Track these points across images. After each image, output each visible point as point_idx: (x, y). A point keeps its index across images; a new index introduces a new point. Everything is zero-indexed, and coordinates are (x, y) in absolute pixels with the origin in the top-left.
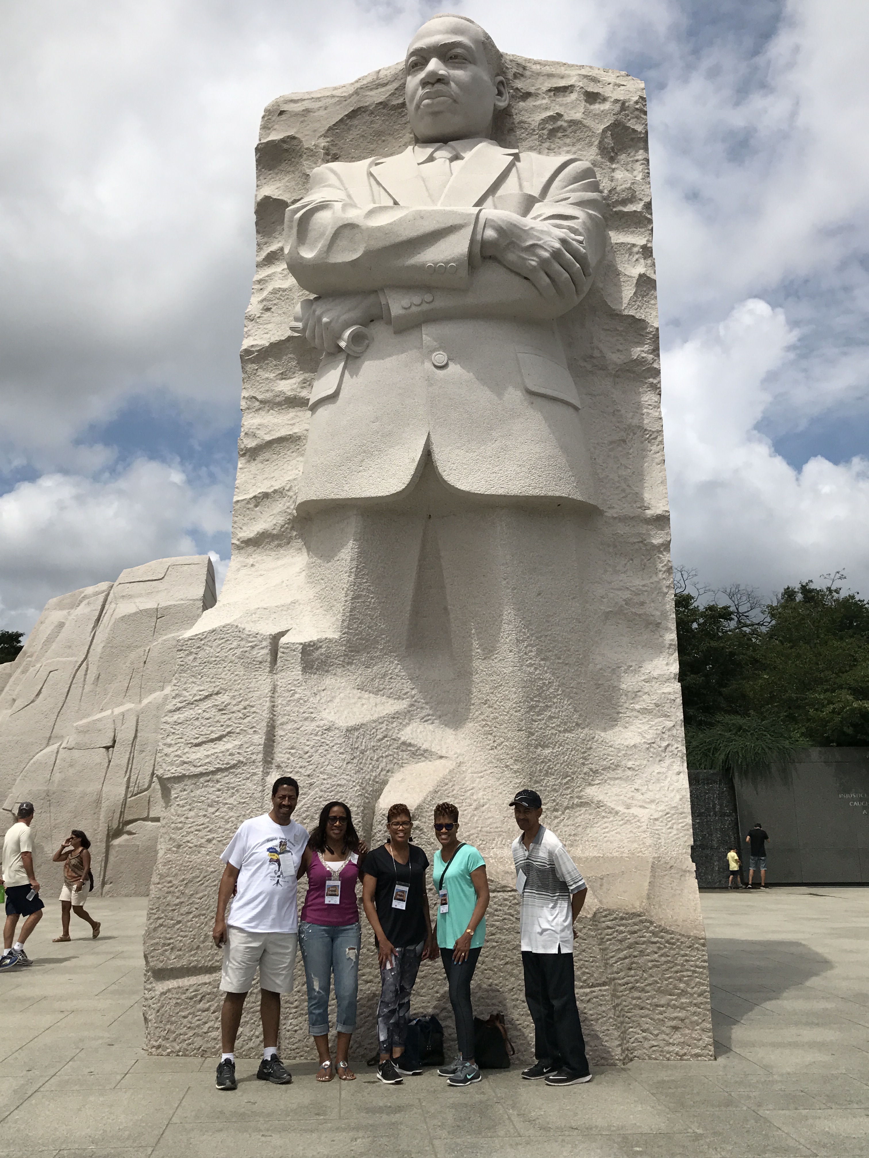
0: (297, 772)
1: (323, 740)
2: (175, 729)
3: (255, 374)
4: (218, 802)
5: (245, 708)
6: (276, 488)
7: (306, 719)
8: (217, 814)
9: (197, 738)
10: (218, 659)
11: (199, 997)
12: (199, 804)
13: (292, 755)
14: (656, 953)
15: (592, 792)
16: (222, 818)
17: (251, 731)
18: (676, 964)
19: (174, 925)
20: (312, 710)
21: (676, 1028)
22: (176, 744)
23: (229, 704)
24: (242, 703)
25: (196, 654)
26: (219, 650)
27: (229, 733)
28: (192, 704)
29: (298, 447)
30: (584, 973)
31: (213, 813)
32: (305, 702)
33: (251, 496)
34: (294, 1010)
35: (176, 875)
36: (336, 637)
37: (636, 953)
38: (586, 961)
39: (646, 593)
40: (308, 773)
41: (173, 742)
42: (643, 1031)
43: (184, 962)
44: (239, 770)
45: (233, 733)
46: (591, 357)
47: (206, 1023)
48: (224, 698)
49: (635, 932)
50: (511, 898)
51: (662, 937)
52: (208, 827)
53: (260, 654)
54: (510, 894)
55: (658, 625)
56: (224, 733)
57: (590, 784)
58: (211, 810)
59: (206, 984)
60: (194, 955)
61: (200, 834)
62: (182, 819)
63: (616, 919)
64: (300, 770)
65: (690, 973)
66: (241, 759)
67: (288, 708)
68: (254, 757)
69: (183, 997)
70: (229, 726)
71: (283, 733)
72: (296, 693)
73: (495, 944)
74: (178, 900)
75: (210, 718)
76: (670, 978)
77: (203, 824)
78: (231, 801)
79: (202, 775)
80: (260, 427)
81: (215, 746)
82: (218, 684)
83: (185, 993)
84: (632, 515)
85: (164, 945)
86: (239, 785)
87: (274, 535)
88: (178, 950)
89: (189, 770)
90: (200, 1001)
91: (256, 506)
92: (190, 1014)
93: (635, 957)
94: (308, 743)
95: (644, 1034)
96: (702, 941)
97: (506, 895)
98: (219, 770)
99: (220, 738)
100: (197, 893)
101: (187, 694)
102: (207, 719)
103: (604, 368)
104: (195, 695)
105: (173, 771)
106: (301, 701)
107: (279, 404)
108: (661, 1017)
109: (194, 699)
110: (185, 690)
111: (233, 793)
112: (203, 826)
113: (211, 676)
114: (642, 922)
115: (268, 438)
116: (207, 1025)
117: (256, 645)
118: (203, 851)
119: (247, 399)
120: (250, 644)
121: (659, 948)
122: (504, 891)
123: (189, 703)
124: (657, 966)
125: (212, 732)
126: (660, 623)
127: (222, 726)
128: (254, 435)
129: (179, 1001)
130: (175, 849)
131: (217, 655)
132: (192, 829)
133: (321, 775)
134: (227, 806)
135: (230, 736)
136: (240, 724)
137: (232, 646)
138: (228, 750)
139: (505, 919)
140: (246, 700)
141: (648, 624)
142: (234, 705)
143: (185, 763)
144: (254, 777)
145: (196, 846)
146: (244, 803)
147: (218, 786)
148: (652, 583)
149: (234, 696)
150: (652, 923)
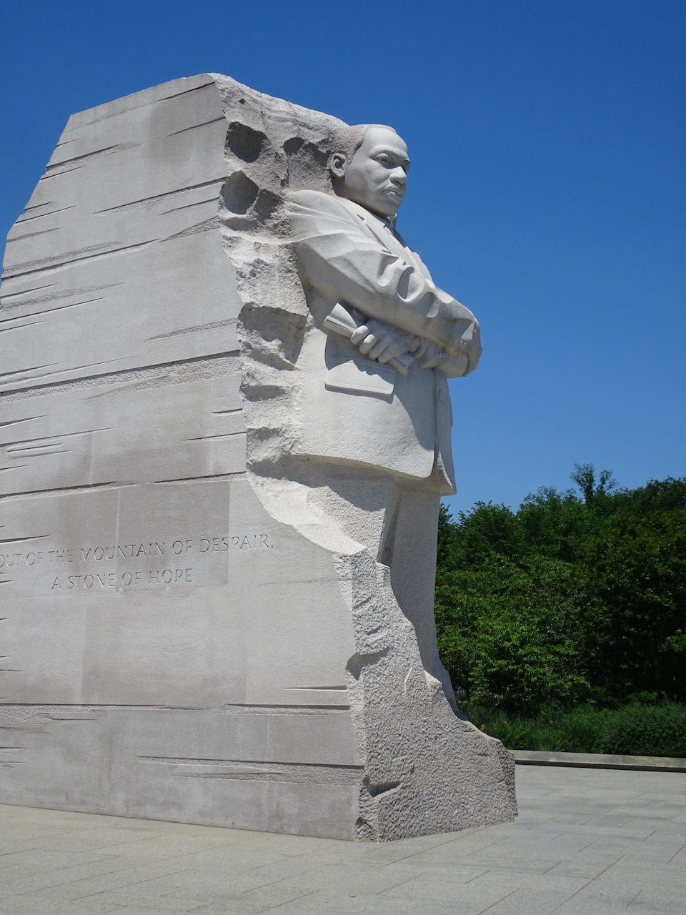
2: (358, 620)
3: (250, 325)
4: (381, 674)
5: (383, 610)
6: (275, 427)
9: (368, 628)
10: (367, 573)
12: (373, 674)
13: (399, 644)
16: (384, 684)
22: (361, 631)
23: (376, 606)
25: (358, 567)
26: (366, 567)
29: (282, 398)
31: (380, 681)
33: (258, 427)
35: (372, 722)
45: (381, 627)
50: (474, 735)
56: (378, 626)
59: (395, 794)
60: (388, 776)
61: (377, 695)
62: (368, 684)
66: (388, 645)
70: (379, 622)
74: (376, 740)
78: (385, 673)
79: (374, 654)
80: (256, 371)
81: (376, 635)
82: (370, 591)
83: (388, 801)
85: (376, 770)
87: (273, 464)
88: (381, 773)
89: (369, 651)
90: (395, 804)
91: (260, 437)
94: (404, 637)
98: (380, 652)
99: (376, 630)
101: (359, 596)
102: (370, 615)
104: (362, 597)
105: (363, 650)
107: (264, 357)
109: (363, 600)
110: (357, 592)
112: (377, 689)
113: (366, 585)
115: (263, 383)
119: (244, 343)
123: (361, 603)
125: (373, 625)
127: (376, 621)
128: (253, 378)
129: (387, 806)
131: (367, 570)
132: (373, 691)
133: (412, 659)
134: (384, 676)
136: (383, 621)
137: (371, 565)
138: (382, 639)
140: (383, 604)
142: (379, 607)
143: (368, 645)
145: (377, 703)
146: (391, 675)
147: (380, 663)
149: (378, 601)
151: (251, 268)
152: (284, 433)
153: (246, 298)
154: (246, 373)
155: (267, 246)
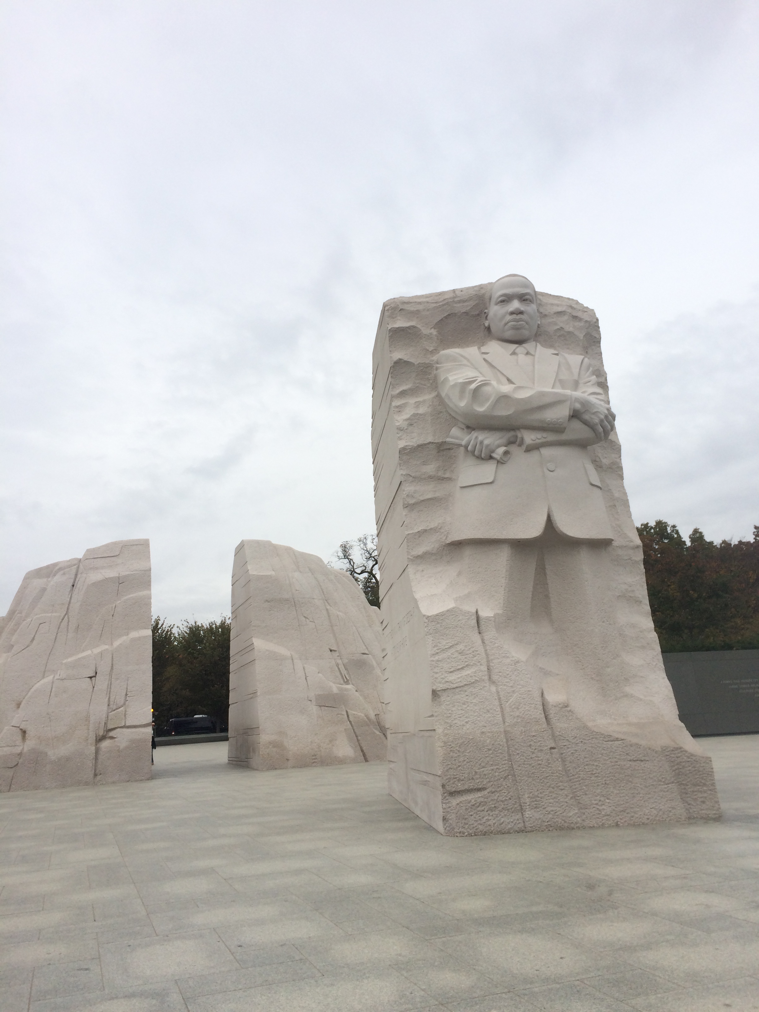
0: (504, 685)
1: (516, 668)
2: (437, 664)
3: (408, 461)
4: (467, 702)
5: (473, 652)
6: (432, 527)
7: (504, 657)
8: (468, 708)
9: (451, 669)
10: (453, 626)
11: (478, 804)
12: (457, 703)
13: (500, 676)
14: (690, 766)
15: (628, 689)
16: (472, 710)
17: (479, 664)
18: (699, 771)
19: (457, 767)
20: (506, 652)
21: (703, 802)
22: (440, 672)
23: (464, 650)
24: (471, 649)
25: (441, 623)
26: (452, 621)
27: (467, 665)
28: (444, 650)
29: (440, 504)
30: (663, 778)
31: (466, 708)
32: (501, 648)
33: (416, 531)
34: (528, 807)
35: (452, 741)
36: (501, 612)
37: (681, 767)
38: (663, 772)
39: (634, 586)
40: (511, 685)
41: (438, 671)
42: (689, 805)
43: (466, 787)
44: (476, 685)
45: (469, 665)
46: (595, 461)
47: (483, 817)
48: (461, 647)
49: (679, 757)
50: (622, 744)
51: (692, 758)
52: (465, 715)
53: (472, 623)
54: (621, 741)
55: (641, 602)
56: (464, 665)
57: (626, 686)
58: (465, 706)
59: (480, 797)
60: (471, 783)
61: (461, 719)
62: (450, 712)
63: (669, 751)
64: (506, 684)
65: (706, 775)
66: (477, 679)
67: (493, 651)
68: (483, 678)
69: (469, 805)
70: (466, 662)
71: (493, 665)
72: (496, 643)
73: (618, 767)
74: (456, 755)
75: (456, 657)
76: (697, 778)
77: (461, 714)
78: (474, 701)
79: (457, 687)
80: (415, 492)
81: (460, 673)
82: (456, 639)
83: (470, 803)
84: (625, 545)
85: (454, 778)
86: (478, 693)
87: (433, 553)
88: (462, 781)
89: (450, 685)
90: (479, 806)
91: (420, 537)
92: (474, 813)
93: (681, 769)
94: (508, 669)
95: (690, 806)
96: (710, 759)
97: (620, 742)
98: (465, 685)
99: (462, 668)
100: (466, 750)
101: (440, 645)
102: (454, 658)
103: (601, 467)
104: (445, 646)
105: (441, 686)
106: (500, 648)
107: (425, 479)
108: (696, 797)
109: (445, 647)
110: (439, 642)
111: (475, 697)
112: (462, 715)
113: (451, 635)
114: (681, 751)
115: (422, 498)
116: (485, 819)
117: (469, 618)
118: (464, 728)
119: (404, 475)
120: (467, 617)
121: (691, 764)
122: (618, 740)
123: (442, 650)
124: (691, 773)
125: (458, 665)
126: (642, 601)
127: (462, 661)
128: (413, 497)
129: (467, 807)
130: (449, 728)
131: (453, 623)
132: (456, 717)
133: (518, 686)
134: (473, 704)
135: (468, 667)
136: (472, 660)
137: (459, 619)
138: (469, 674)
139: (621, 754)
140: (473, 647)
141: (636, 601)
142: (468, 650)
143: (448, 682)
144: (485, 688)
145: (460, 725)
146: (481, 702)
147: (466, 693)
148: (636, 580)
149: (466, 646)
150: (686, 751)
151: (407, 423)
152: (440, 529)
153: (402, 444)
154: (405, 496)
155: (424, 401)
